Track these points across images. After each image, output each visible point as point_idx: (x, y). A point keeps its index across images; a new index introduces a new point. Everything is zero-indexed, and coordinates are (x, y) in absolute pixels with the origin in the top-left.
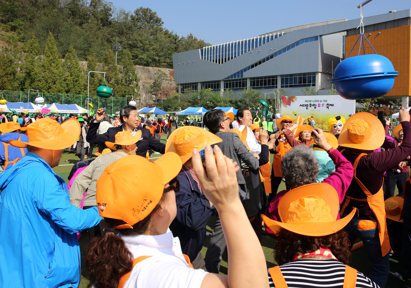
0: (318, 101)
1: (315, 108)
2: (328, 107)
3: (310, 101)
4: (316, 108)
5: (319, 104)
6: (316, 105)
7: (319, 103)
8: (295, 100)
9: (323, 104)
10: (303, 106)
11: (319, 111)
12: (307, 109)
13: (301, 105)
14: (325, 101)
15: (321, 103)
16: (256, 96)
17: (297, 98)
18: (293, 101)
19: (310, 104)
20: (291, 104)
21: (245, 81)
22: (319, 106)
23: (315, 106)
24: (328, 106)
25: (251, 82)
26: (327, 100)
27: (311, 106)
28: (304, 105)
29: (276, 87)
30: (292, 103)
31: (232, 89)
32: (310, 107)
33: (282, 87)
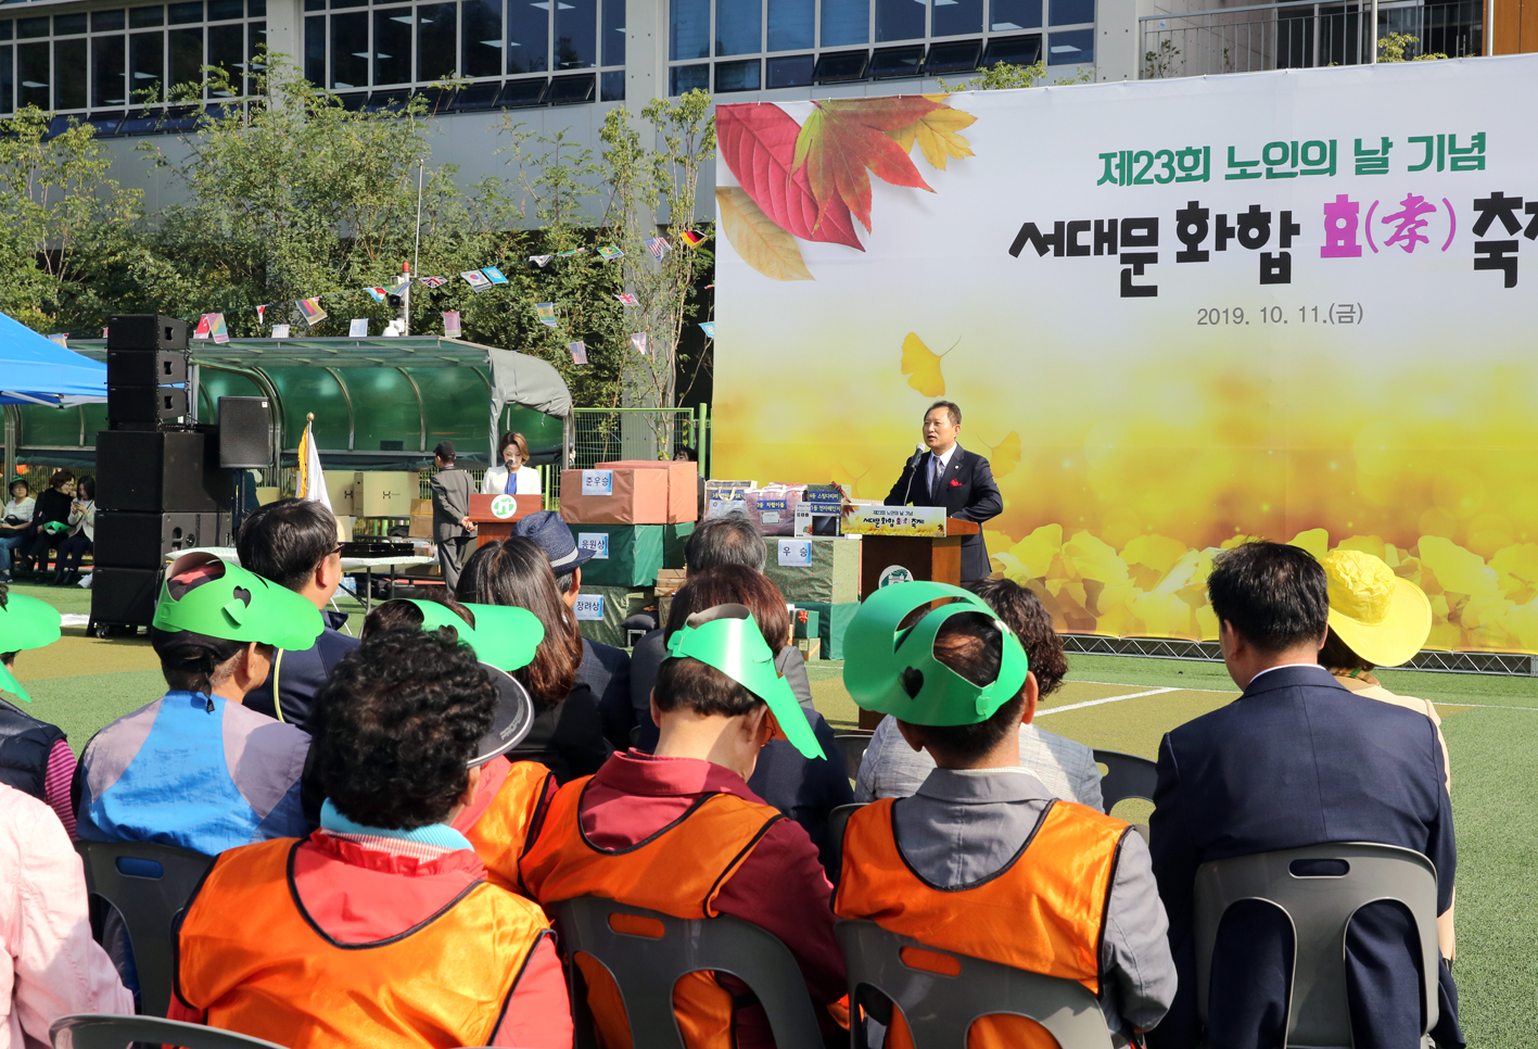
0: (1329, 150)
1: (1276, 271)
2: (1497, 258)
3: (1190, 162)
4: (1285, 277)
5: (1341, 209)
6: (1289, 229)
7: (1347, 182)
8: (931, 160)
9: (1414, 208)
10: (1062, 240)
11: (1348, 315)
12: (1128, 290)
13: (1029, 231)
14: (1443, 151)
15: (1381, 194)
16: (359, 181)
17: (964, 122)
18: (903, 174)
19: (1193, 215)
20: (874, 215)
21: (245, 21)
22: (1341, 242)
23: (1273, 247)
24: (1497, 231)
25: (313, 28)
26: (1480, 141)
27: (1208, 244)
28: (1085, 238)
29: (615, 89)
30: (884, 199)
31: (96, 118)
32: (1192, 255)
33: (681, 80)
